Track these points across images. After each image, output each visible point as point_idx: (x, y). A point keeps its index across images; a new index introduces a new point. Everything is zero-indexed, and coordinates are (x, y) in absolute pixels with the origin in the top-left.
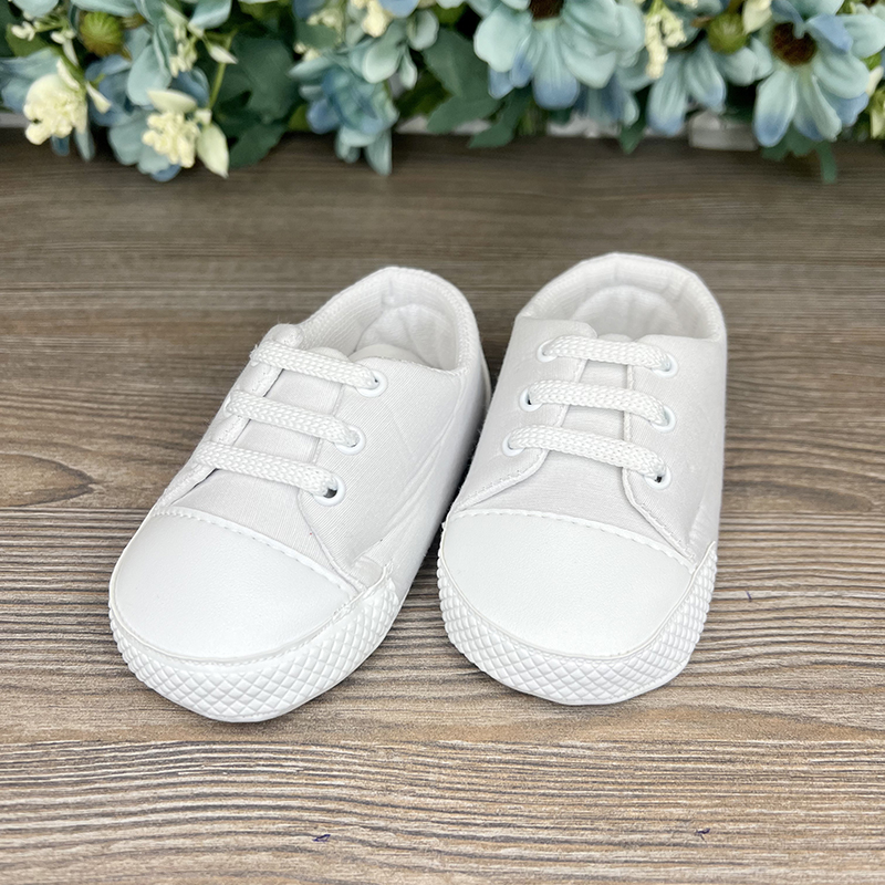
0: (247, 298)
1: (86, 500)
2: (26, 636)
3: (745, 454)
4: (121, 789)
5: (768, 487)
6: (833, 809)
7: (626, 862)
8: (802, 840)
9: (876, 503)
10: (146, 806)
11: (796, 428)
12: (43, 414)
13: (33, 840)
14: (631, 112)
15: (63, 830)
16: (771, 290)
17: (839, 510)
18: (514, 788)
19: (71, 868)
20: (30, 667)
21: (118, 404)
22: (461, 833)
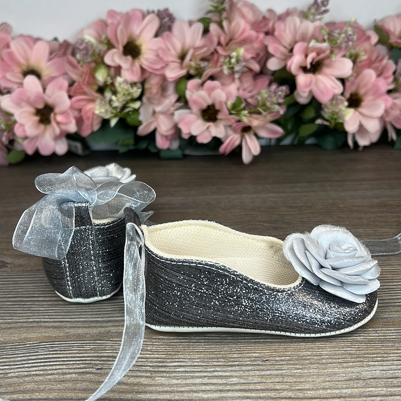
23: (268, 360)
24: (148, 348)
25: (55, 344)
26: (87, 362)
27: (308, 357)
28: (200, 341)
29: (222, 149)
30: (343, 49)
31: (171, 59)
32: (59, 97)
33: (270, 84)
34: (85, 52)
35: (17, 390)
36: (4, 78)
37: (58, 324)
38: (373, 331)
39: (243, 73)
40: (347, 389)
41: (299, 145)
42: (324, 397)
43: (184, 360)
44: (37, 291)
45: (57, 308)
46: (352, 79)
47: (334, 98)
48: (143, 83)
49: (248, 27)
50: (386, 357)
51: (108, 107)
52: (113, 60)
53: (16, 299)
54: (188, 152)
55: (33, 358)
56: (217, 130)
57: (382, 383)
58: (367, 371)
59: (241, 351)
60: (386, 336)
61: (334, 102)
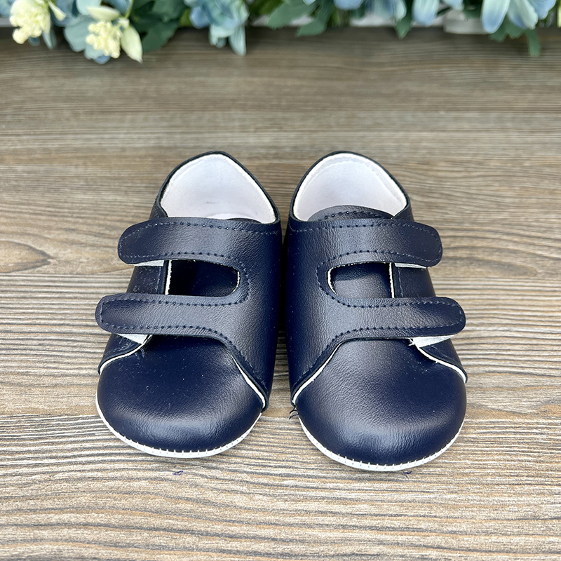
0: (149, 139)
1: (46, 269)
2: (8, 352)
3: (459, 239)
4: (62, 443)
5: (471, 260)
6: (489, 460)
7: (359, 490)
8: (467, 478)
9: (540, 271)
10: (76, 453)
11: (493, 222)
12: (22, 215)
13: (10, 471)
14: (401, 11)
15: (28, 466)
16: (487, 130)
17: (515, 275)
18: (295, 445)
19: (31, 487)
20: (10, 370)
21: (67, 208)
22: (261, 471)
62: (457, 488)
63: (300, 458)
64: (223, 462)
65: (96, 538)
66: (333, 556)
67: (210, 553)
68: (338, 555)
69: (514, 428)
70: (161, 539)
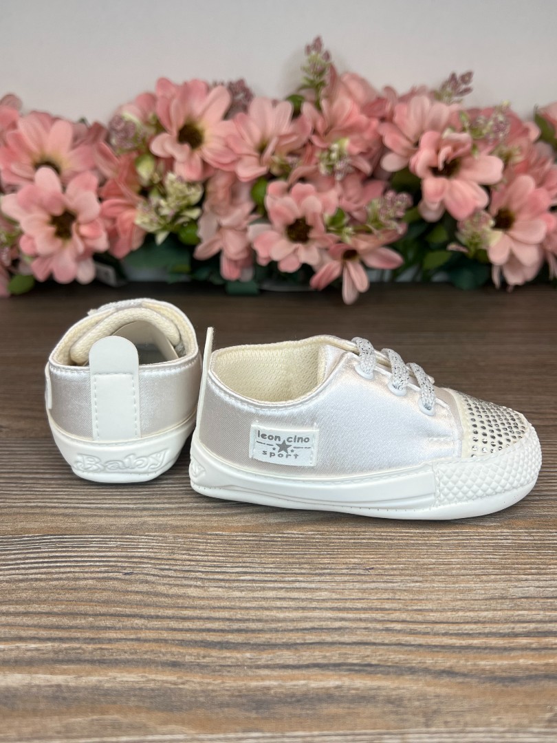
4: (4, 555)
6: (453, 559)
7: (319, 581)
8: (432, 572)
10: (19, 562)
18: (253, 551)
22: (216, 570)
23: (372, 568)
24: (201, 547)
25: (66, 538)
26: (111, 564)
27: (431, 566)
28: (275, 539)
29: (314, 281)
30: (490, 143)
31: (245, 150)
32: (85, 200)
33: (385, 192)
34: (123, 135)
35: (7, 600)
36: (8, 170)
37: (71, 511)
38: (526, 532)
39: (347, 175)
40: (487, 611)
41: (424, 282)
42: (454, 620)
43: (251, 565)
44: (43, 465)
45: (71, 490)
46: (501, 187)
47: (475, 213)
48: (205, 184)
49: (356, 110)
50: (543, 569)
51: (153, 215)
52: (163, 149)
53: (12, 475)
54: (266, 286)
55: (32, 555)
56: (308, 254)
57: (539, 604)
58: (516, 587)
59: (334, 554)
60: (544, 540)
61: (475, 220)
62: (421, 579)
63: (258, 560)
64: (177, 565)
65: (36, 623)
66: (292, 630)
67: (162, 632)
68: (297, 630)
69: (478, 536)
70: (109, 623)
